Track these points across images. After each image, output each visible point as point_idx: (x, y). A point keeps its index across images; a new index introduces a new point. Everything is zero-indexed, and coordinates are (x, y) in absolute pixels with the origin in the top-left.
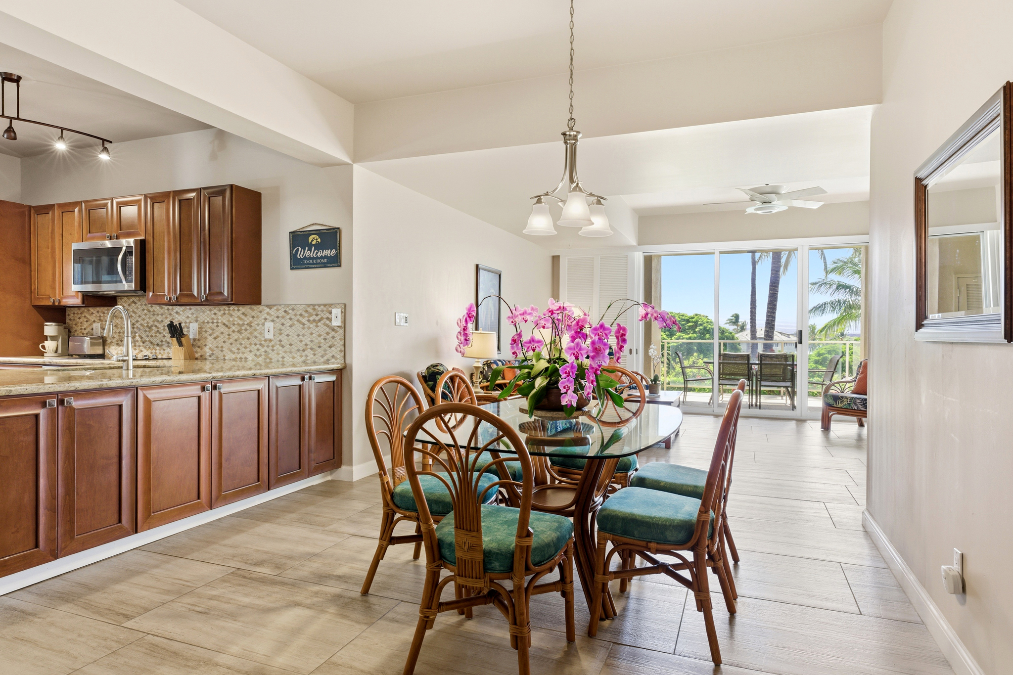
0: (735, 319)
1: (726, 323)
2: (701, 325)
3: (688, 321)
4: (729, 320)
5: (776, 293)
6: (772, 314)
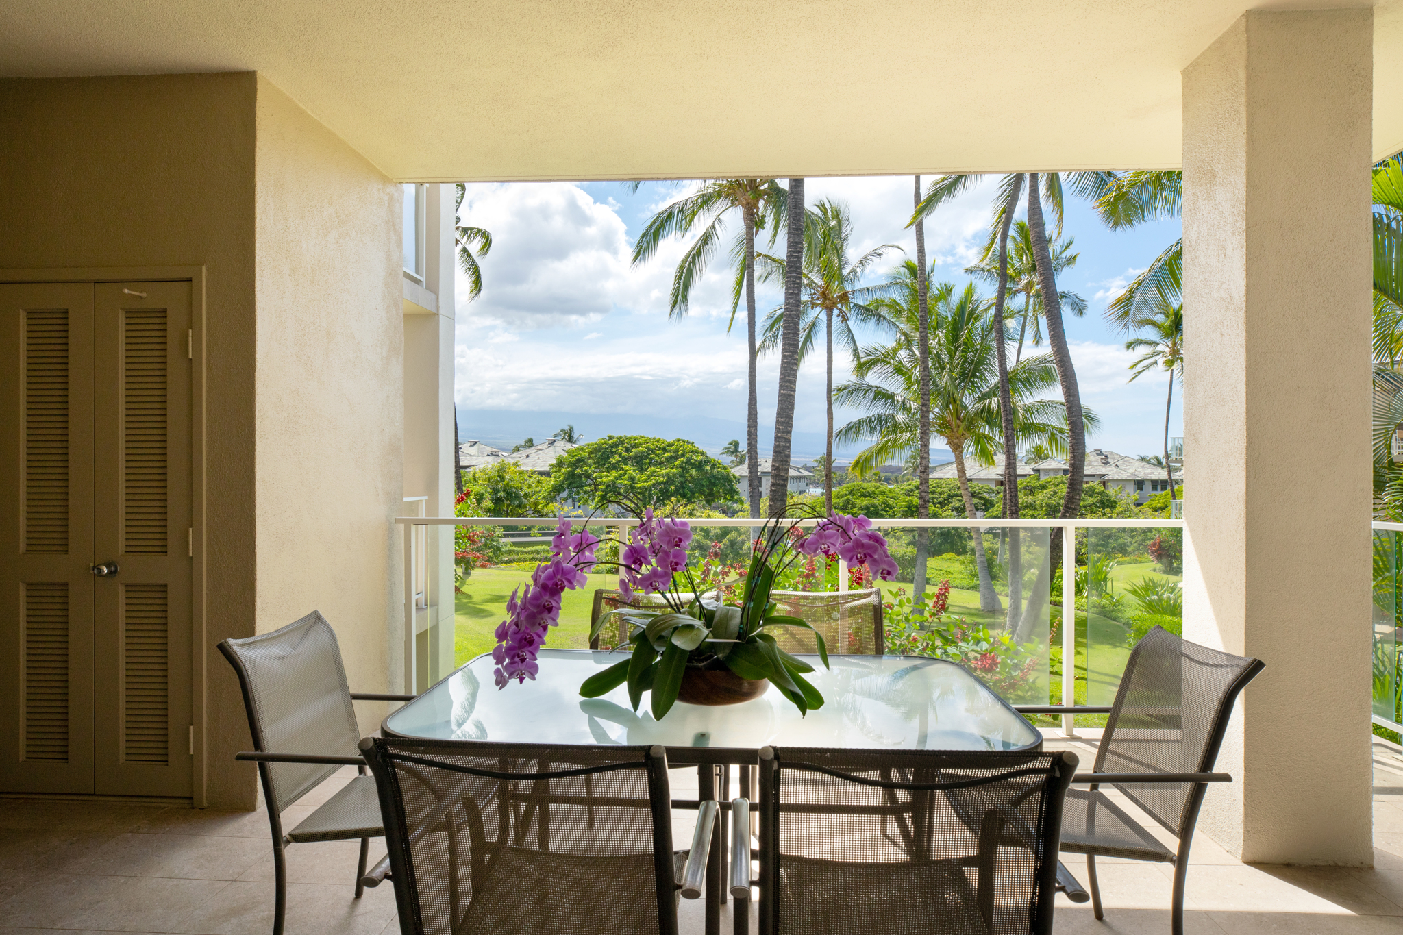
0: (733, 448)
1: (723, 453)
2: (683, 455)
3: (664, 450)
4: (726, 448)
5: (791, 395)
6: (785, 435)
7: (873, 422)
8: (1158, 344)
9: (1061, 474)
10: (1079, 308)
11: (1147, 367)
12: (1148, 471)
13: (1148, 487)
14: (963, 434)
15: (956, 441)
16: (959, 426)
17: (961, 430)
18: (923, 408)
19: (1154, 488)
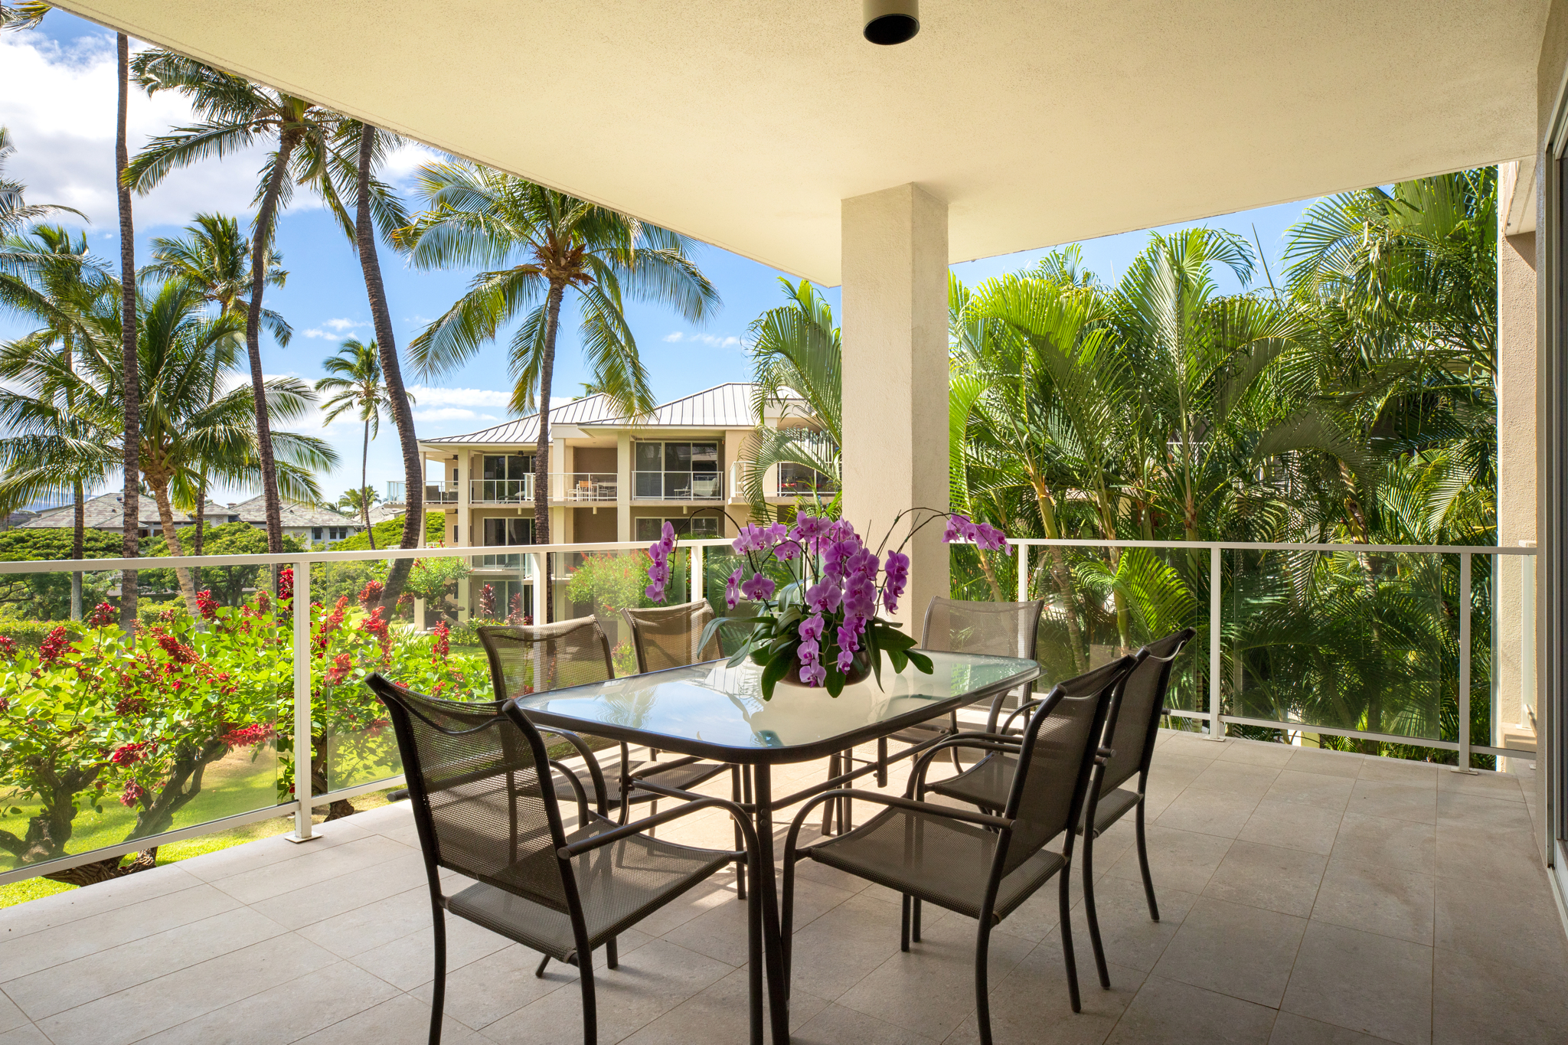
7: (24, 446)
8: (352, 383)
9: (226, 521)
10: (284, 335)
11: (343, 408)
12: (326, 517)
13: (326, 534)
14: (168, 468)
15: (158, 476)
16: (162, 458)
17: (164, 463)
18: (130, 432)
19: (333, 536)
